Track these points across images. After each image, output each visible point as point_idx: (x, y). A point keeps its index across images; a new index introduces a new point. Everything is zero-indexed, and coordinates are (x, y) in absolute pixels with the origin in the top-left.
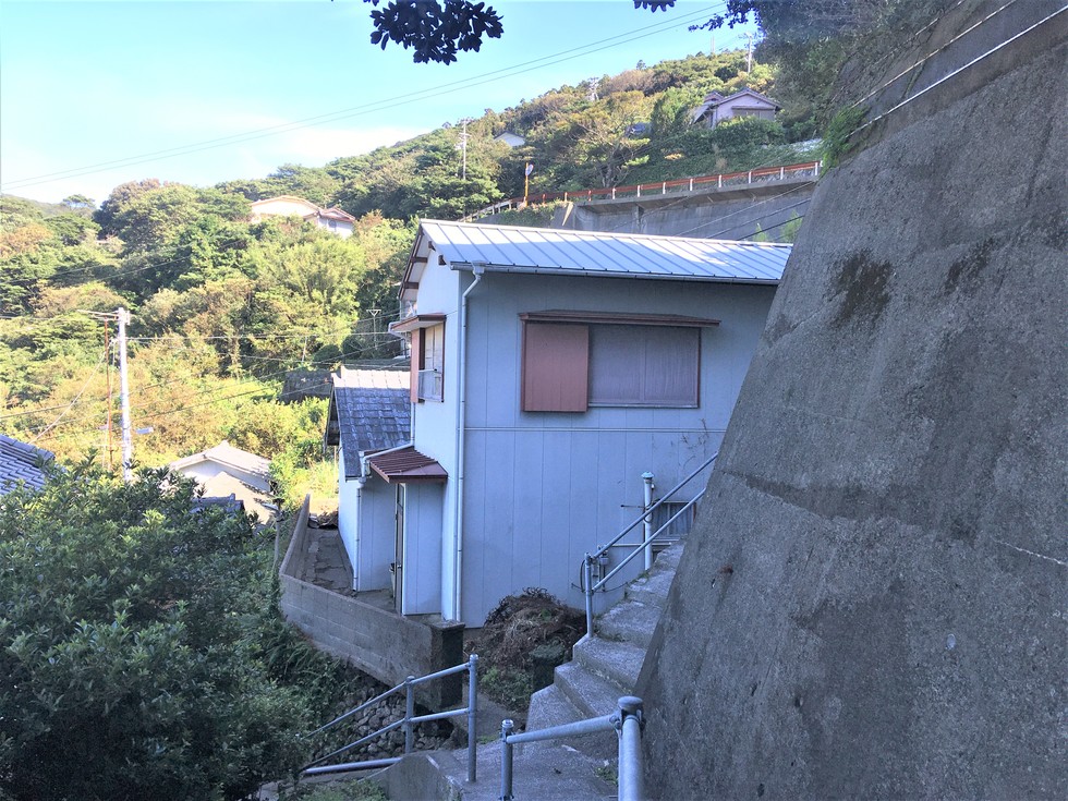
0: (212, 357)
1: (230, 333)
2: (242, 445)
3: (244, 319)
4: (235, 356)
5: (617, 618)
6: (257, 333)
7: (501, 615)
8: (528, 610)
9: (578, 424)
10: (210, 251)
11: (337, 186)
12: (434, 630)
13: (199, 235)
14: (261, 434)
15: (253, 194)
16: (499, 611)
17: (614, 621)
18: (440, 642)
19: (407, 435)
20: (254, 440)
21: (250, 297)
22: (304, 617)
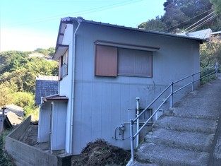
0: (16, 87)
1: (21, 81)
2: (19, 105)
3: (25, 78)
4: (22, 86)
5: (145, 151)
6: (28, 82)
7: (87, 150)
8: (98, 147)
9: (114, 81)
10: (18, 64)
11: (49, 52)
12: (58, 158)
13: (16, 60)
14: (24, 103)
15: (30, 53)
16: (86, 148)
17: (144, 152)
18: (61, 163)
19: (57, 92)
20: (22, 104)
21: (26, 73)
22: (13, 153)
